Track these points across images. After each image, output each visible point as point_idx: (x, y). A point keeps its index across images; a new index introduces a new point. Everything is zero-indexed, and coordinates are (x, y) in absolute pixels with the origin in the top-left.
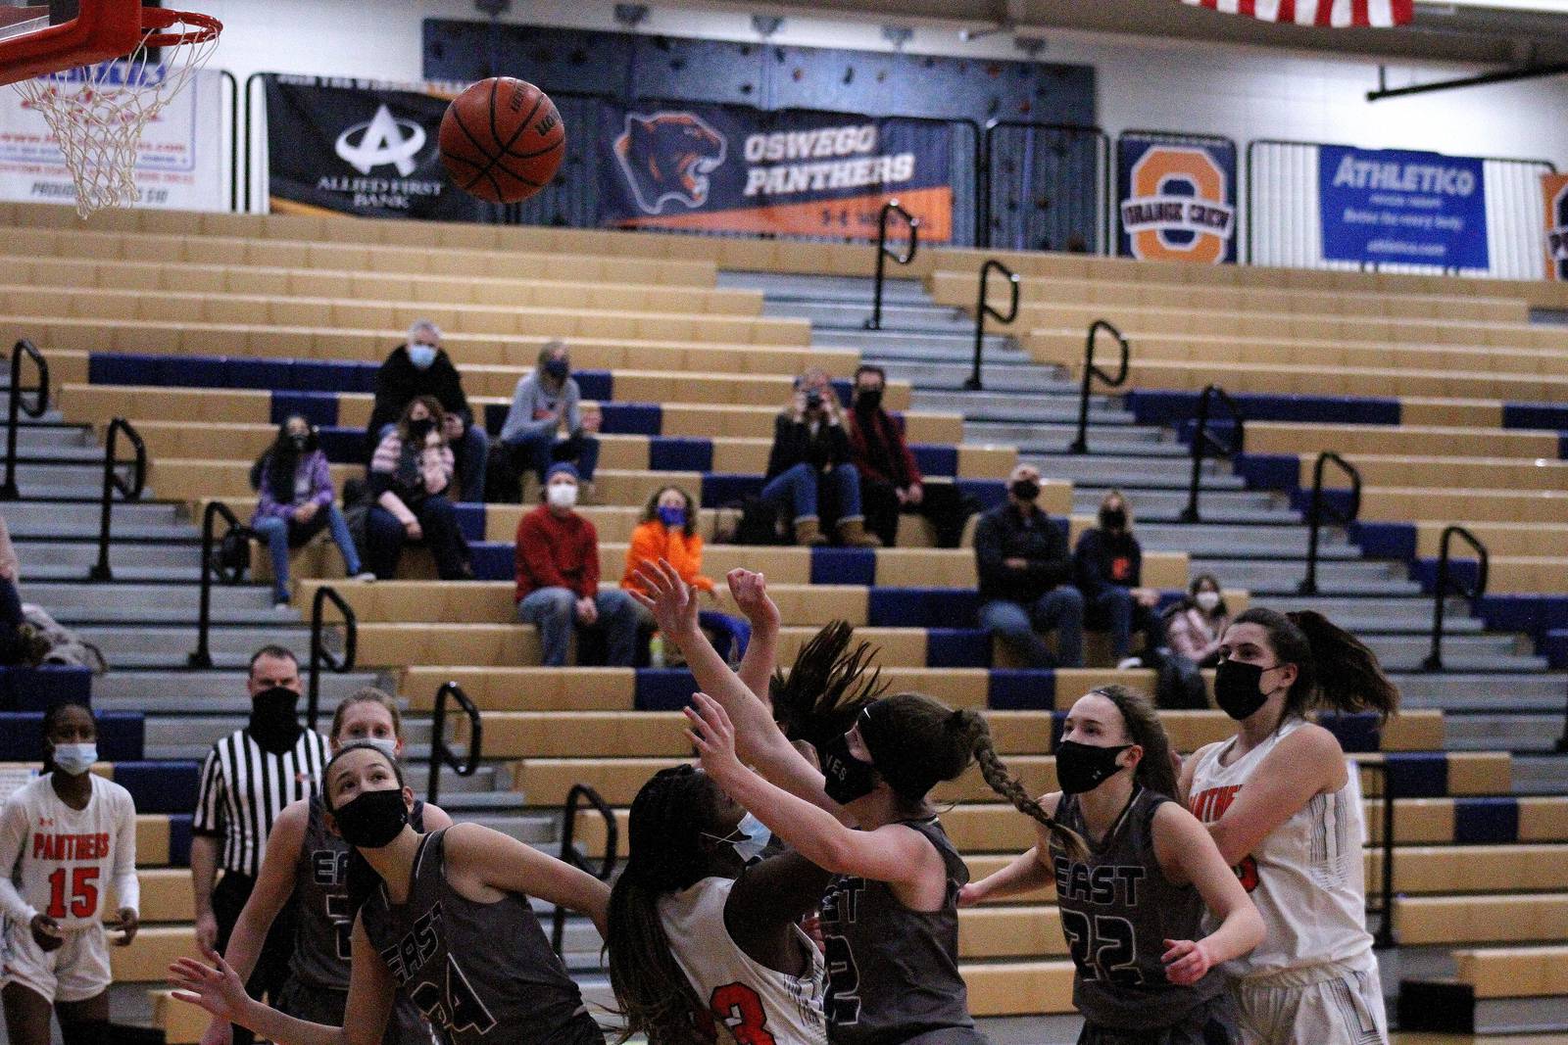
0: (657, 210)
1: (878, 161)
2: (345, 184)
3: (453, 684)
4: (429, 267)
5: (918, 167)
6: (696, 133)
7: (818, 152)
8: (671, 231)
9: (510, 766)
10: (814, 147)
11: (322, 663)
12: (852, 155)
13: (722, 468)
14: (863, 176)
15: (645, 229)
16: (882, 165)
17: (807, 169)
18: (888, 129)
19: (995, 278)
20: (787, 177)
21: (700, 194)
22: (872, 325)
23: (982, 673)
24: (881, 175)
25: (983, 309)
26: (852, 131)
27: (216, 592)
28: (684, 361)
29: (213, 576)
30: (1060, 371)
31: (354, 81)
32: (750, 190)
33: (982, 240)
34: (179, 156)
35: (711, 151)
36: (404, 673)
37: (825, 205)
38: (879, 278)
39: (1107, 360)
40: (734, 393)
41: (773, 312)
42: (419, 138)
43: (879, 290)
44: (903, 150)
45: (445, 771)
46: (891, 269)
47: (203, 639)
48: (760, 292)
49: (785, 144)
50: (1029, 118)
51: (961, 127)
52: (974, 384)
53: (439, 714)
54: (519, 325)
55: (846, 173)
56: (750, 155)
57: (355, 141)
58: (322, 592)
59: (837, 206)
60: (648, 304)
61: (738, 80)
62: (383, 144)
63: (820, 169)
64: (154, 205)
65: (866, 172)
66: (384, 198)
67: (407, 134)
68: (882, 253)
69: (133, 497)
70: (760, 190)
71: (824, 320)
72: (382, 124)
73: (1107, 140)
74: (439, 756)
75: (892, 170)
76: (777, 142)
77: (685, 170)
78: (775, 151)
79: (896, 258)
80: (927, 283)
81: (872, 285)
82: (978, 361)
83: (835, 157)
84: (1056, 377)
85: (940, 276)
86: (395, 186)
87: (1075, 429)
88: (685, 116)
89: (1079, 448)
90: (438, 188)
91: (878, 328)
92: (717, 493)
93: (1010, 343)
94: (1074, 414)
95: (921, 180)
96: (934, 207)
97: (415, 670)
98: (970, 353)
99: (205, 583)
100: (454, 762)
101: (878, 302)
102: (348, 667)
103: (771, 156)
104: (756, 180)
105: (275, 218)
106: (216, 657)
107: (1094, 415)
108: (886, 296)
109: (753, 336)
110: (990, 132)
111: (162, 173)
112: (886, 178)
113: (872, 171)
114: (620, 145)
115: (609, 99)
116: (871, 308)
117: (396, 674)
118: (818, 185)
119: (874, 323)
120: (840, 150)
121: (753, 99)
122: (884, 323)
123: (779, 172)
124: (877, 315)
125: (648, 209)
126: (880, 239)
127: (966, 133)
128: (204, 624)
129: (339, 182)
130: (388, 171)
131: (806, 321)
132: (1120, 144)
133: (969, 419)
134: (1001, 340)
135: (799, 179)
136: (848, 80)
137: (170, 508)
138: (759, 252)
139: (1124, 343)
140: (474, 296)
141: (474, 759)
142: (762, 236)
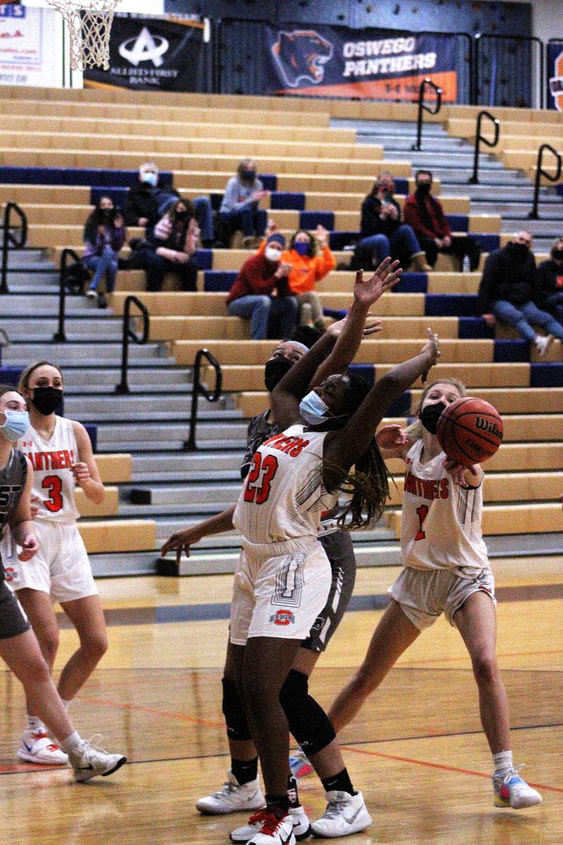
0: (296, 85)
1: (416, 57)
2: (125, 71)
3: (205, 350)
4: (172, 117)
5: (438, 60)
6: (317, 42)
7: (384, 52)
8: (303, 96)
9: (234, 396)
10: (381, 49)
11: (130, 338)
12: (402, 54)
13: (340, 228)
14: (409, 66)
15: (290, 95)
16: (418, 59)
17: (378, 62)
18: (421, 39)
19: (486, 122)
20: (366, 66)
21: (319, 76)
22: (416, 148)
23: (491, 341)
24: (418, 65)
25: (479, 138)
26: (402, 40)
27: (68, 299)
28: (315, 169)
29: (67, 290)
30: (521, 173)
31: (129, 14)
32: (347, 73)
33: (474, 101)
34: (33, 56)
35: (324, 52)
36: (173, 343)
37: (388, 82)
38: (420, 123)
39: (550, 166)
40: (344, 186)
41: (362, 141)
42: (165, 45)
43: (419, 129)
44: (430, 51)
45: (201, 399)
46: (427, 116)
47: (61, 326)
48: (354, 130)
49: (365, 48)
50: (496, 32)
51: (461, 38)
52: (474, 180)
53: (197, 367)
54: (223, 149)
55: (399, 63)
56: (346, 54)
57: (130, 47)
58: (129, 299)
59: (394, 82)
60: (293, 137)
61: (336, 13)
62: (145, 49)
63: (384, 62)
64: (21, 84)
65: (410, 63)
66: (146, 79)
67: (158, 43)
68: (421, 108)
69: (20, 246)
70: (352, 73)
71: (390, 145)
72: (144, 38)
73: (542, 45)
74: (198, 390)
75: (424, 62)
76: (361, 46)
77: (311, 63)
78: (359, 52)
79: (429, 110)
80: (445, 125)
81: (415, 126)
82: (476, 168)
83: (393, 55)
84: (518, 176)
85: (452, 121)
86: (152, 72)
87: (531, 205)
88: (311, 33)
89: (534, 216)
90: (175, 73)
91: (419, 150)
92: (337, 242)
93: (492, 157)
94: (531, 197)
95: (440, 67)
96: (448, 82)
97: (180, 342)
98: (471, 164)
99: (62, 295)
100: (206, 394)
101: (419, 135)
102: (145, 341)
103: (358, 54)
104: (350, 68)
105: (86, 90)
106: (69, 336)
107: (542, 197)
108: (423, 132)
109: (352, 155)
110: (477, 40)
111: (24, 66)
112: (421, 66)
113: (413, 62)
114: (275, 49)
115: (268, 22)
116: (415, 138)
117: (168, 344)
118: (384, 70)
119: (417, 147)
120: (396, 51)
121: (344, 23)
122: (422, 147)
123: (362, 63)
124: (419, 143)
125: (292, 85)
126: (420, 101)
127: (464, 41)
128: (62, 317)
129: (122, 71)
130: (148, 64)
131: (380, 146)
132: (549, 46)
133: (473, 200)
134: (487, 156)
135: (373, 67)
136: (397, 12)
137: (39, 252)
138: (352, 108)
139: (559, 157)
140: (198, 133)
141: (218, 392)
142: (353, 99)
